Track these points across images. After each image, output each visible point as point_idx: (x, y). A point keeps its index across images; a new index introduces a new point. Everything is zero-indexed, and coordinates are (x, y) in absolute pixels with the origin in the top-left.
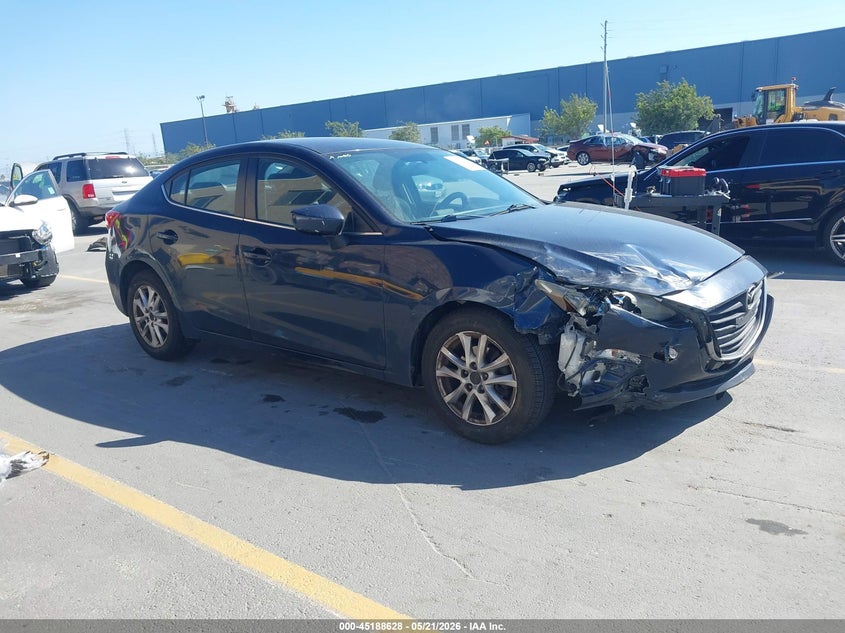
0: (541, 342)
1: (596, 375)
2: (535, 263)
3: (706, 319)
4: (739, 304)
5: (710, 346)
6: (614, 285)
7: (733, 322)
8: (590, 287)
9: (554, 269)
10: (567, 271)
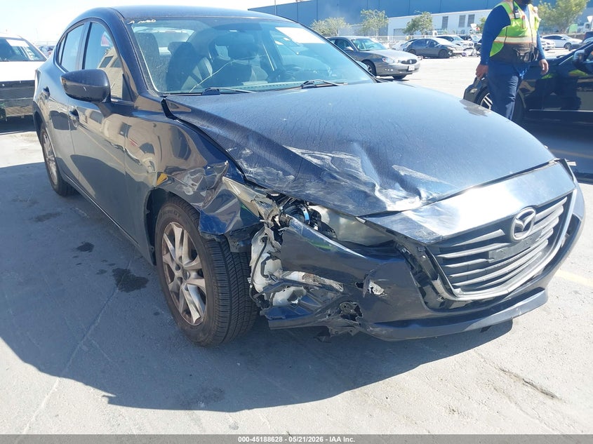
0: (233, 250)
1: (293, 297)
2: (227, 156)
3: (427, 253)
4: (500, 232)
5: (438, 284)
6: (308, 195)
7: (484, 255)
8: (281, 194)
9: (245, 166)
10: (260, 170)
